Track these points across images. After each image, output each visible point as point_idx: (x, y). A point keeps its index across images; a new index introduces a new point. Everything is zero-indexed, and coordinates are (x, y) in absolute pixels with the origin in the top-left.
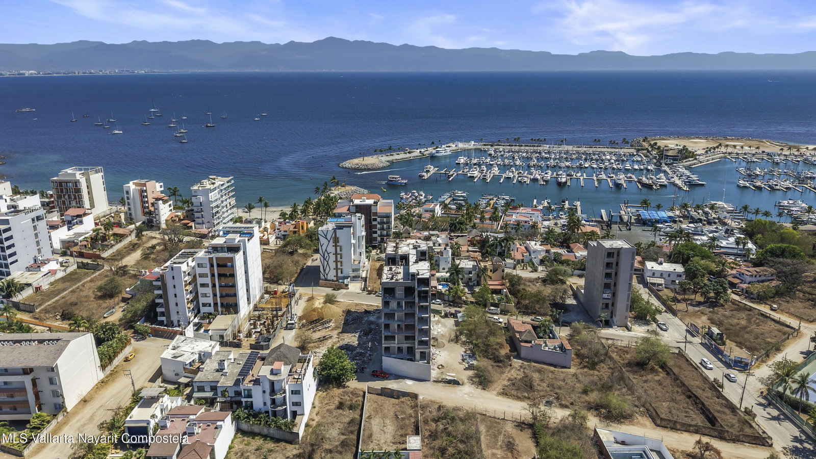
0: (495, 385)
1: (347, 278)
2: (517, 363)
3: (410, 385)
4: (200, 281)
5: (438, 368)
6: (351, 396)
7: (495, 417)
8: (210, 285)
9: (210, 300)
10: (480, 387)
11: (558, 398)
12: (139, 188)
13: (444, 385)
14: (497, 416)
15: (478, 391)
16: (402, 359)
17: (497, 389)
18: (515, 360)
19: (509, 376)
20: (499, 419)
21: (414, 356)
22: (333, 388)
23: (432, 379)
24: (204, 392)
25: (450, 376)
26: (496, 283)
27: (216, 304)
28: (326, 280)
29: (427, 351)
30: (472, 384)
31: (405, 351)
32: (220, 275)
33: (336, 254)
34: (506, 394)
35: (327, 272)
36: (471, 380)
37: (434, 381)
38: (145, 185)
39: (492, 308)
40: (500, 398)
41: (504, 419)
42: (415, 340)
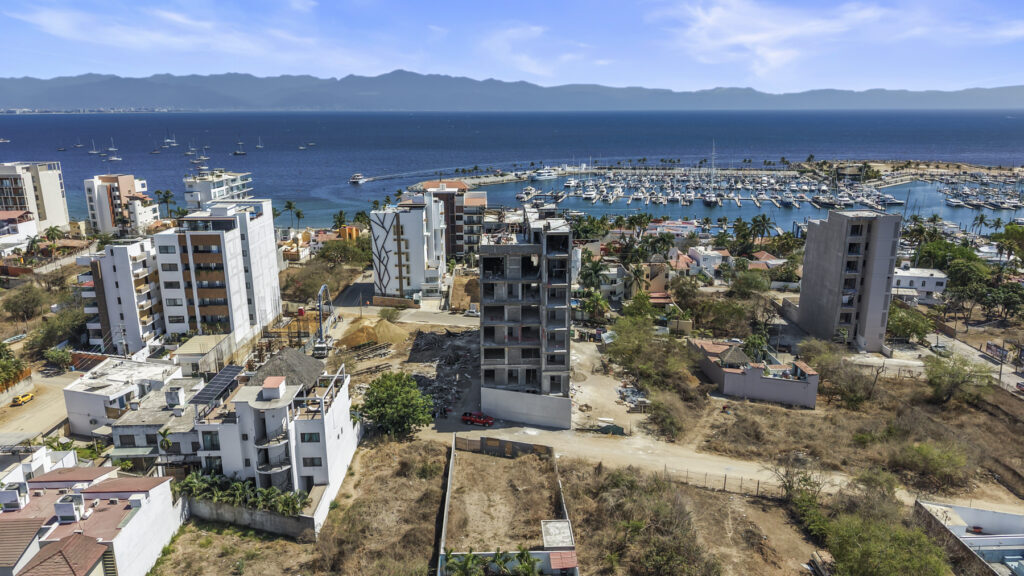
0: (691, 435)
1: (418, 291)
2: (719, 402)
3: (532, 436)
4: (165, 277)
5: (580, 409)
6: (423, 454)
7: (705, 488)
8: (182, 284)
9: (182, 311)
10: (663, 438)
11: (814, 454)
12: (108, 184)
13: (596, 435)
14: (709, 485)
15: (662, 445)
16: (517, 391)
17: (696, 442)
18: (715, 398)
19: (711, 420)
20: (713, 490)
21: (540, 385)
22: (391, 441)
23: (574, 426)
24: (135, 446)
25: (605, 420)
26: (657, 295)
27: (192, 318)
28: (384, 295)
29: (563, 374)
30: (648, 434)
31: (522, 377)
32: (198, 268)
33: (399, 253)
34: (716, 449)
35: (385, 282)
36: (645, 428)
37: (577, 429)
38: (116, 180)
39: (657, 327)
40: (705, 455)
41: (724, 491)
42: (539, 357)
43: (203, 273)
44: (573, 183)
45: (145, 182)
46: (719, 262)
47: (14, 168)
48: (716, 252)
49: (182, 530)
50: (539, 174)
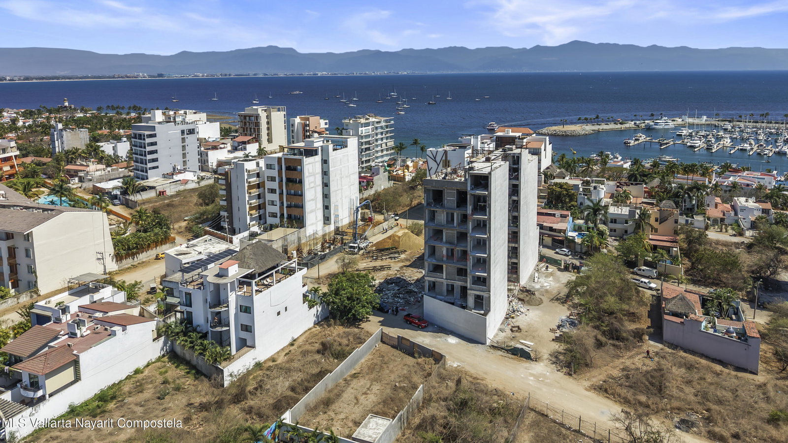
0: (595, 372)
2: (654, 346)
3: (452, 344)
4: (268, 185)
5: (511, 330)
6: (351, 340)
7: (562, 425)
8: (278, 191)
9: (276, 209)
10: (565, 370)
11: (708, 420)
12: (303, 122)
13: (506, 354)
14: (567, 422)
15: (560, 376)
16: (453, 304)
17: (594, 380)
18: (652, 343)
19: (628, 363)
20: (569, 429)
21: (466, 301)
22: (335, 324)
23: (488, 342)
25: (526, 343)
26: (664, 238)
27: (282, 215)
29: (485, 295)
30: (554, 363)
31: (457, 291)
32: (288, 180)
34: (606, 391)
36: (556, 357)
37: (493, 347)
38: (308, 119)
39: (644, 268)
40: (592, 394)
41: (578, 432)
42: (466, 275)
43: (290, 184)
44: (685, 132)
45: (327, 121)
46: (758, 214)
47: (257, 109)
48: (757, 205)
49: (159, 359)
50: (656, 124)
